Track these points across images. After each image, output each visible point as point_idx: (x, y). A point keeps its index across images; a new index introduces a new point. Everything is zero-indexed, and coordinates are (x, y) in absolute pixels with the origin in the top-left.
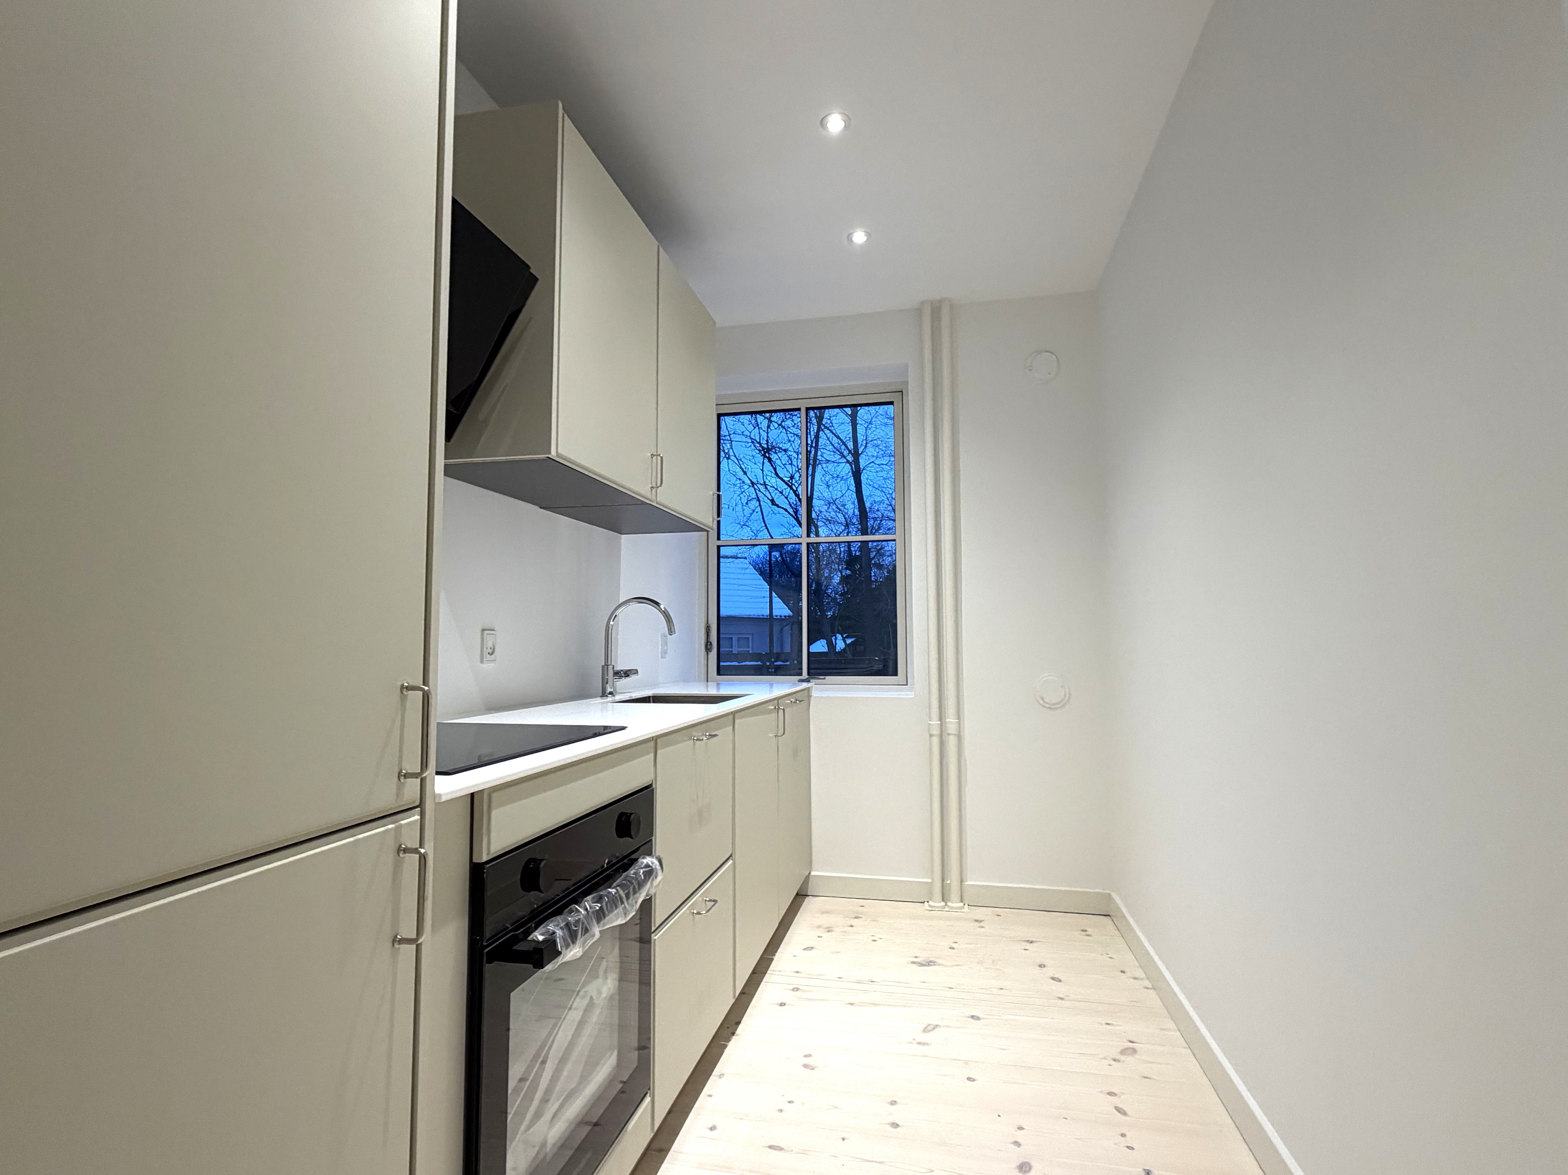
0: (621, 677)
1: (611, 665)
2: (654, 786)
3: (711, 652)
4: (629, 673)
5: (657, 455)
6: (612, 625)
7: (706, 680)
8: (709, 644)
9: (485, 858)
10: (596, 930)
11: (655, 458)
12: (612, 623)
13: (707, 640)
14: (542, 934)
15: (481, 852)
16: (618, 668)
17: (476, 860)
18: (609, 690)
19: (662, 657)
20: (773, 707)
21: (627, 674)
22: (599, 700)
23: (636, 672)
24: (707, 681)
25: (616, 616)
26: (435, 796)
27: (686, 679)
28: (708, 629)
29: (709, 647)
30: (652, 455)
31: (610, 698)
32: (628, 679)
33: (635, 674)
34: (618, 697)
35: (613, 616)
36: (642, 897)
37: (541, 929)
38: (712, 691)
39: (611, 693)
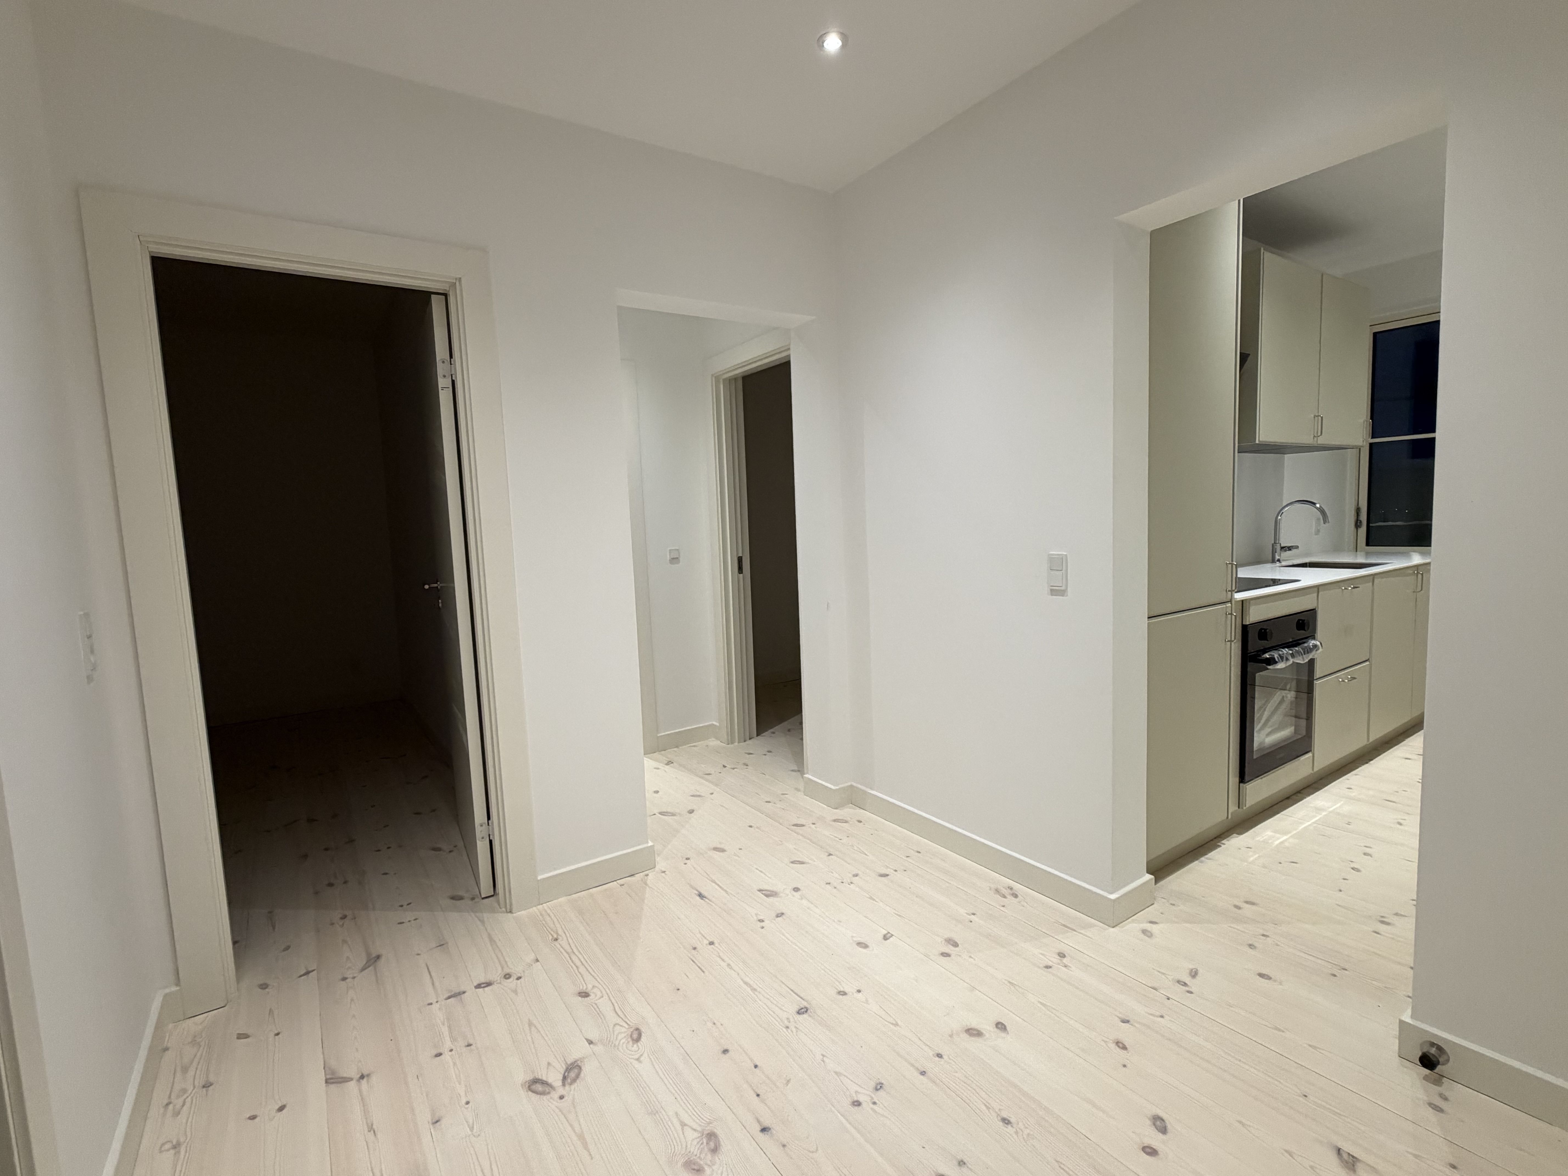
0: (1286, 550)
1: (1279, 543)
2: (1317, 609)
3: (1360, 528)
4: (1291, 548)
5: (1318, 416)
6: (1280, 519)
7: (1355, 550)
8: (1359, 522)
9: (1248, 623)
10: (1291, 661)
11: (1316, 418)
12: (1279, 518)
13: (1358, 518)
14: (1269, 655)
15: (1246, 621)
16: (1283, 545)
17: (1244, 623)
18: (1277, 557)
19: (1316, 534)
20: (1412, 572)
21: (1290, 548)
22: (1269, 565)
23: (1297, 547)
24: (1357, 551)
25: (1283, 513)
26: (1234, 598)
27: (1337, 549)
28: (1358, 511)
29: (1359, 524)
30: (1315, 416)
31: (1278, 564)
32: (1290, 552)
33: (1296, 548)
34: (1284, 563)
35: (1280, 512)
36: (1311, 656)
37: (1269, 653)
38: (1361, 560)
39: (1279, 560)
